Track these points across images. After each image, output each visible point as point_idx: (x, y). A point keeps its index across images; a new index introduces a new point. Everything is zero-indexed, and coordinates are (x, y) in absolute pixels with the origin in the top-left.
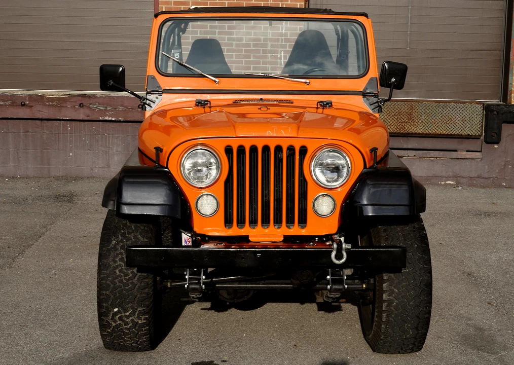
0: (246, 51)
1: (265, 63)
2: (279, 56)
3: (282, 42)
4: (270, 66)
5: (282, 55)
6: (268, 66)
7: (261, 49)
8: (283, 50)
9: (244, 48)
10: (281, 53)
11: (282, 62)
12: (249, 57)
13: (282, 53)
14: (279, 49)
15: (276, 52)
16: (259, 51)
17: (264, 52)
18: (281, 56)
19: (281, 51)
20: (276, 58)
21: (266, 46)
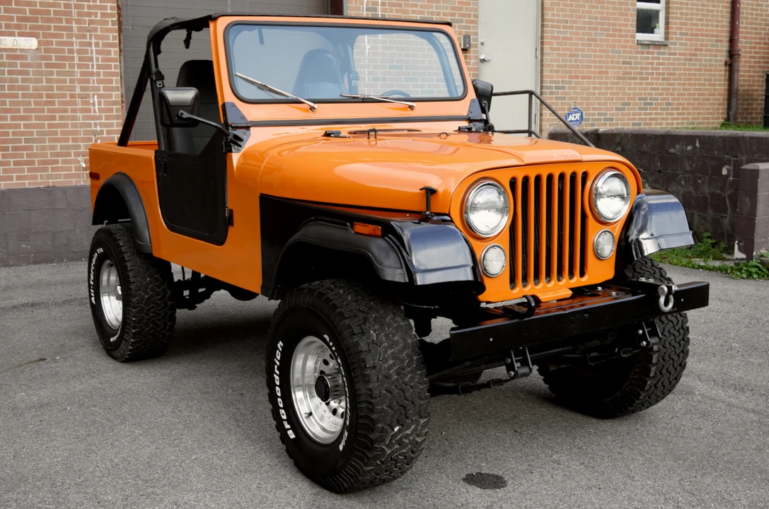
0: (48, 96)
1: (74, 111)
2: (92, 101)
3: (94, 83)
4: (81, 115)
5: (96, 99)
6: (78, 114)
7: (68, 93)
8: (97, 94)
9: (45, 92)
10: (93, 98)
11: (97, 109)
12: (53, 103)
13: (96, 97)
14: (91, 93)
15: (87, 96)
16: (65, 96)
17: (72, 96)
18: (94, 101)
19: (94, 95)
20: (89, 103)
21: (73, 89)
